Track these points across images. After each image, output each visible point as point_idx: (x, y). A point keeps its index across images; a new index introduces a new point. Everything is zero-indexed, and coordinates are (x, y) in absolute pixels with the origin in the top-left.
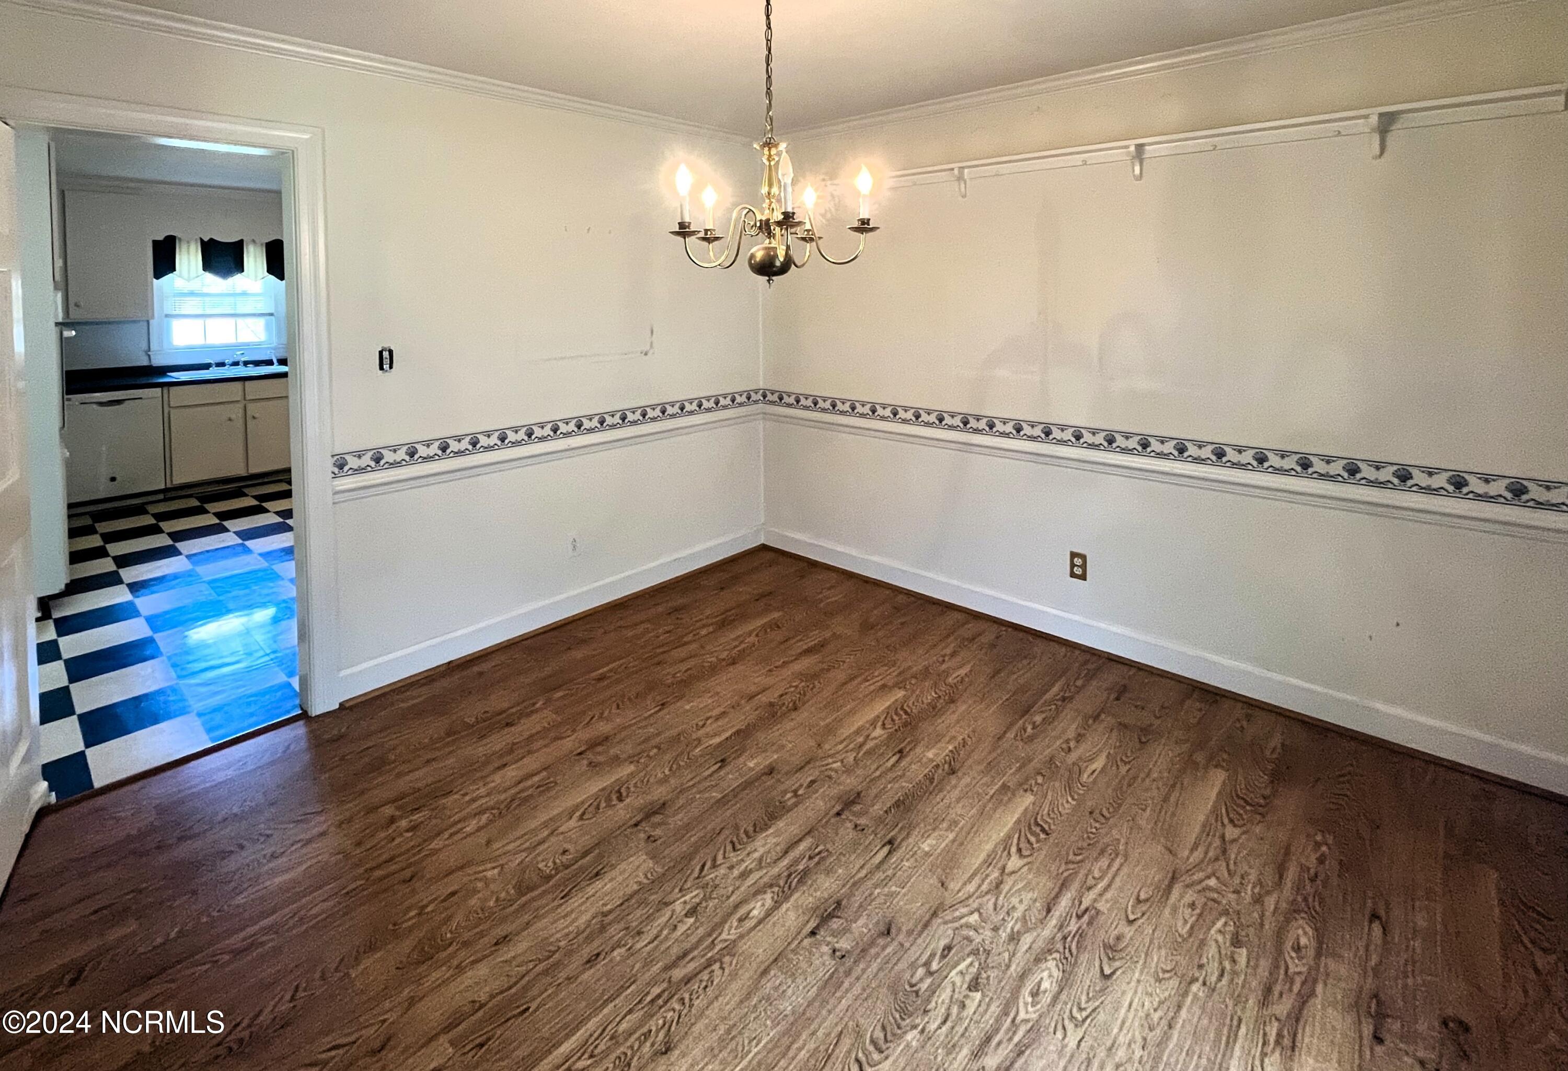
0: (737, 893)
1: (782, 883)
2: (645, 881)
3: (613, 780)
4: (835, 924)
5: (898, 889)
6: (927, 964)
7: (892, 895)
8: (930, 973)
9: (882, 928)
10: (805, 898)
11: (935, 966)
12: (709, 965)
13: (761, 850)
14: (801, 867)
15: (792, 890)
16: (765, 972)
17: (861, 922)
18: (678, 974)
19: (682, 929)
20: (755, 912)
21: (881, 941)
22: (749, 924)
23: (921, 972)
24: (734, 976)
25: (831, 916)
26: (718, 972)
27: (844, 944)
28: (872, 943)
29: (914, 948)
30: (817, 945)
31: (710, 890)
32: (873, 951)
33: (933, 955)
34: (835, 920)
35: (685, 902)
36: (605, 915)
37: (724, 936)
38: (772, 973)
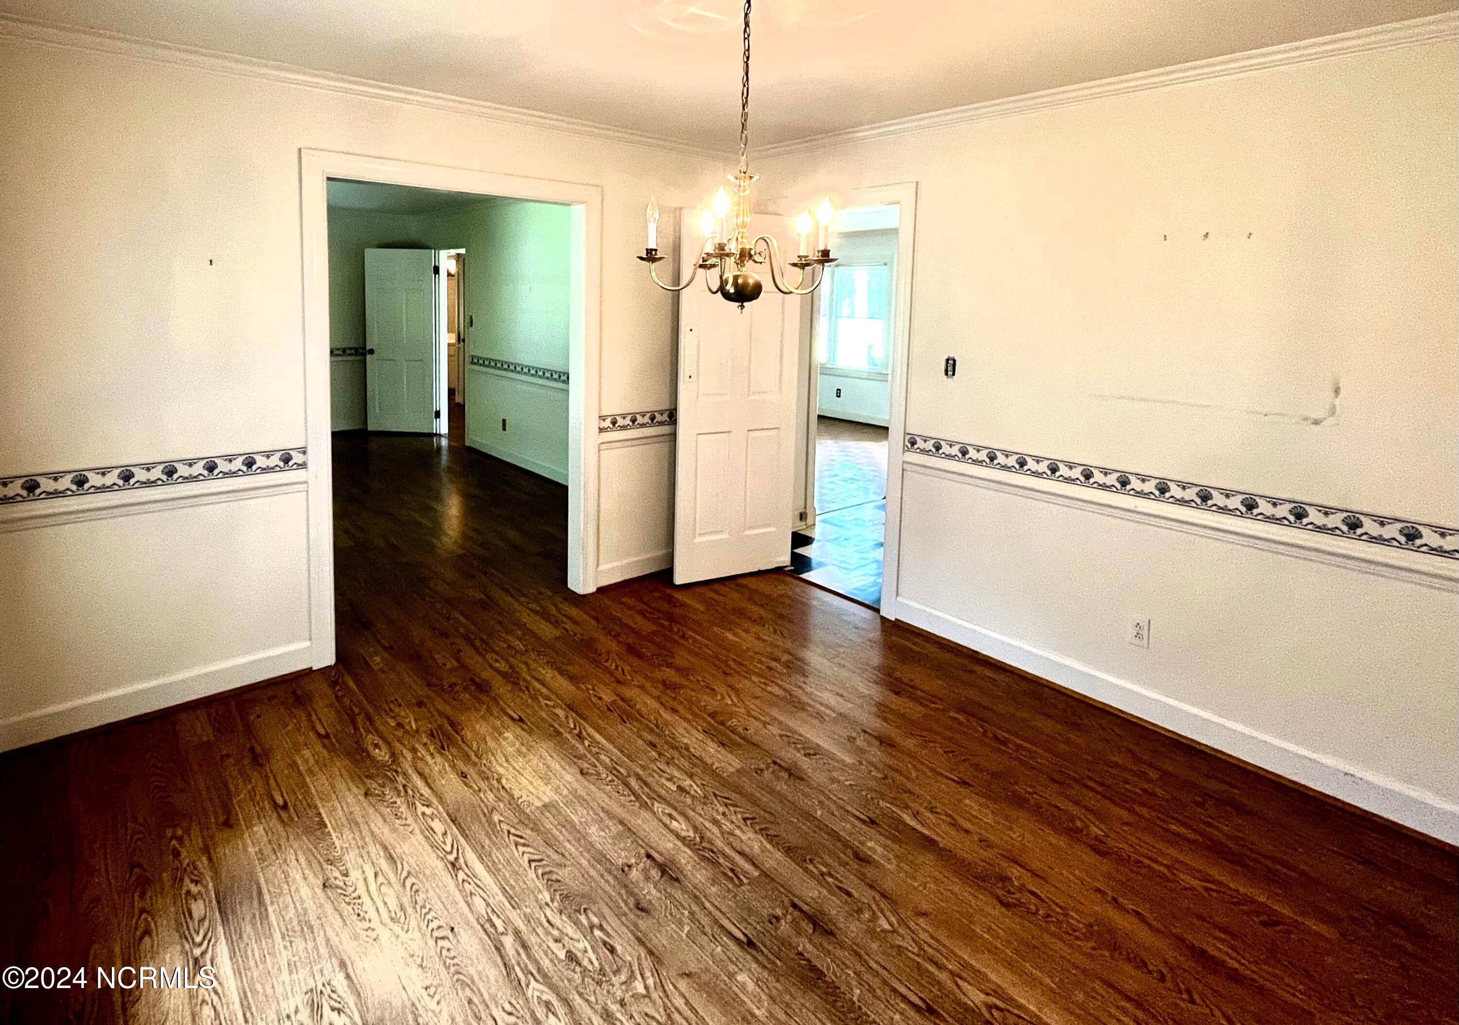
0: (697, 816)
1: (705, 844)
2: (714, 767)
3: (833, 751)
4: (655, 873)
5: (686, 931)
6: (601, 928)
7: (680, 924)
8: (592, 927)
9: (644, 904)
10: (685, 858)
11: (597, 933)
12: (634, 794)
13: (744, 837)
14: (721, 861)
15: (696, 851)
16: (621, 823)
17: (654, 892)
18: (633, 782)
19: (668, 784)
20: (675, 824)
21: (631, 902)
22: (667, 820)
23: (595, 920)
24: (623, 806)
25: (664, 872)
26: (629, 799)
27: (635, 874)
28: (631, 893)
29: (619, 922)
30: (638, 856)
31: (705, 800)
32: (623, 892)
33: (608, 935)
34: (660, 874)
35: (691, 786)
36: (687, 749)
37: (656, 804)
38: (620, 827)
